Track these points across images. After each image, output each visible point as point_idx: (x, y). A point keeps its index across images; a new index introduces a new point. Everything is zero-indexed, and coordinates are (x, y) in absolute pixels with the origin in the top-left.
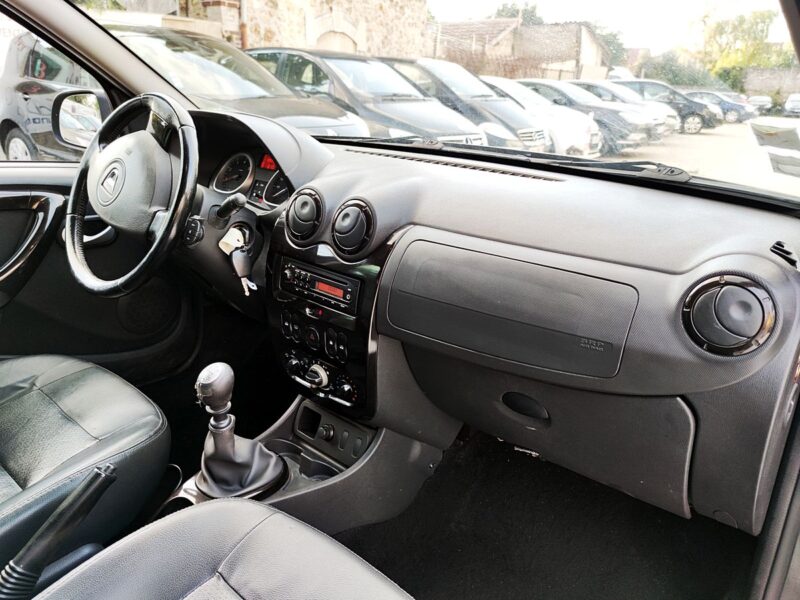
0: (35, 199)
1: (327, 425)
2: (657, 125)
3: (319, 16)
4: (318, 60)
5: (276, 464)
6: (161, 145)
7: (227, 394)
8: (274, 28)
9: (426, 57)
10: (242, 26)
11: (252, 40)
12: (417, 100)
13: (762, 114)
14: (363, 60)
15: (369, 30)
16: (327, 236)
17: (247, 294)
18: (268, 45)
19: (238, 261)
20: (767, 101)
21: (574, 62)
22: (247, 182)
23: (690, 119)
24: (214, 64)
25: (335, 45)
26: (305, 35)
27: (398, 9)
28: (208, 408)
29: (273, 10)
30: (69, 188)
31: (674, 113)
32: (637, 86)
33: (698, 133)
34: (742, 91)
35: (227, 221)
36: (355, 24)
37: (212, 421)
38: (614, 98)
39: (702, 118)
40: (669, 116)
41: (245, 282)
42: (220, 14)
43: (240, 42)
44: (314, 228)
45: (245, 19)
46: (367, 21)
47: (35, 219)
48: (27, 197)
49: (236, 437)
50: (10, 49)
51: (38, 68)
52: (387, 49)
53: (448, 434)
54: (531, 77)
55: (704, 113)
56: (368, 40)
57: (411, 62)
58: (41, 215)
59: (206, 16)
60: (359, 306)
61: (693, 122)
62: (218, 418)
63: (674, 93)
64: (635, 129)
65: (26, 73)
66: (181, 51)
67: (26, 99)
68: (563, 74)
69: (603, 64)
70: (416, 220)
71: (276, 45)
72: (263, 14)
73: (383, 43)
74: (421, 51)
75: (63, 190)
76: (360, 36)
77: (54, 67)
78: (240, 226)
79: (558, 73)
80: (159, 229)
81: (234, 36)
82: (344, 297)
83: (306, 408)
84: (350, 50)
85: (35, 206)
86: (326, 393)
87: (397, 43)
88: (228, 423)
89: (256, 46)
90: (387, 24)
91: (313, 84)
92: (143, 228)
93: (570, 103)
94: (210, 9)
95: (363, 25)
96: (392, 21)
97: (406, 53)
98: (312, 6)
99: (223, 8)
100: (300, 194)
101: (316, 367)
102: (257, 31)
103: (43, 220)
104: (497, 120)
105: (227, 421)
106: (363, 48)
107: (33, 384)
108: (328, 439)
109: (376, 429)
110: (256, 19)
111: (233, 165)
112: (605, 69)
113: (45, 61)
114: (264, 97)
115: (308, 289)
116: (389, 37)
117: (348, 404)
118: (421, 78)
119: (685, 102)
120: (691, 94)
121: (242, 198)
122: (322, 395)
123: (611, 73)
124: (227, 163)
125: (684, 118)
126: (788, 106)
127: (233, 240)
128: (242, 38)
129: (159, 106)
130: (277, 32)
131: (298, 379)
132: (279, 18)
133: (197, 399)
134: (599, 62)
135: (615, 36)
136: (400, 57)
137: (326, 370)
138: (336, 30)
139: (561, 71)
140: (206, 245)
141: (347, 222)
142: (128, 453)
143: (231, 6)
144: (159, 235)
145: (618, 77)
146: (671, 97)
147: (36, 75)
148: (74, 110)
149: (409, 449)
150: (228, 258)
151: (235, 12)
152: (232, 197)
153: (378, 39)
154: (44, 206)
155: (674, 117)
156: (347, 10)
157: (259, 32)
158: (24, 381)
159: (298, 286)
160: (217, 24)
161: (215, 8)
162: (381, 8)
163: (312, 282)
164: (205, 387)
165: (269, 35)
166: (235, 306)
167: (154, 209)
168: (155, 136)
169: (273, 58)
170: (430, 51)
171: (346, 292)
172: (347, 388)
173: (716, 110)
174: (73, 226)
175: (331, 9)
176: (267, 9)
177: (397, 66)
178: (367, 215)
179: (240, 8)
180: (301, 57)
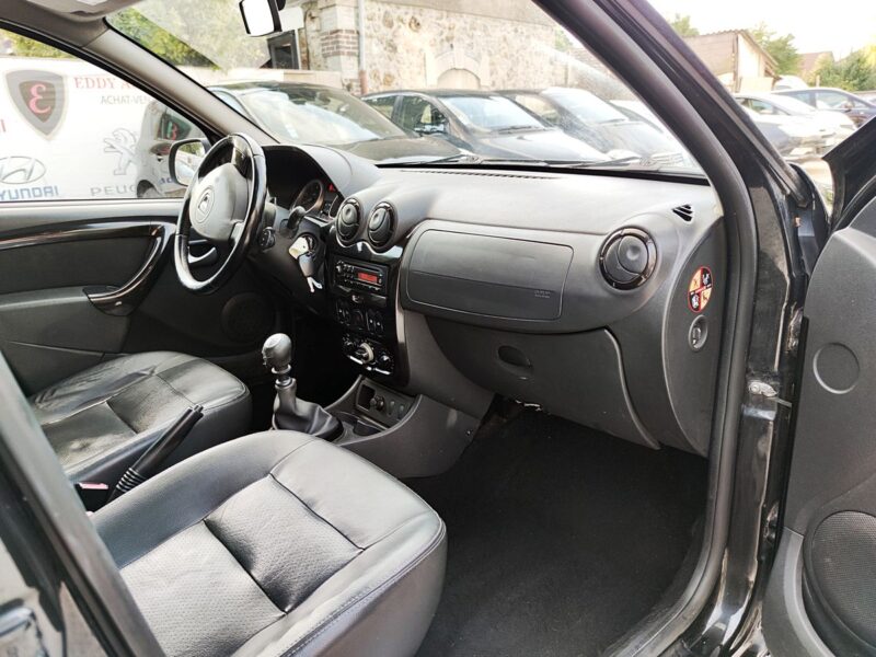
0: (154, 227)
1: (379, 396)
2: (823, 137)
3: (439, 55)
4: (434, 100)
5: (331, 422)
6: (241, 173)
7: (286, 357)
8: (393, 72)
9: (556, 85)
10: (361, 73)
11: (371, 86)
12: (537, 130)
14: (485, 96)
15: (492, 64)
16: (365, 236)
17: (313, 290)
18: (387, 88)
19: (305, 265)
22: (318, 203)
24: (332, 114)
25: (458, 83)
26: (425, 76)
27: (523, 39)
28: (273, 370)
29: (391, 55)
30: (177, 217)
32: (807, 96)
35: (295, 233)
36: (478, 59)
37: (277, 382)
38: (776, 110)
40: (842, 126)
41: (310, 281)
42: (339, 63)
43: (359, 89)
44: (355, 229)
45: (364, 66)
46: (490, 54)
47: (154, 242)
48: (148, 226)
49: (298, 400)
50: (145, 115)
51: (169, 130)
52: (513, 81)
53: (483, 404)
56: (492, 74)
57: (535, 93)
58: (159, 239)
59: (327, 67)
60: (388, 287)
62: (281, 378)
63: (852, 99)
64: (798, 143)
65: (159, 135)
66: (303, 103)
67: (159, 160)
69: (767, 73)
70: (431, 216)
71: (396, 88)
72: (382, 59)
73: (508, 75)
74: (550, 79)
75: (173, 219)
76: (483, 70)
77: (184, 127)
78: (306, 235)
80: (237, 236)
81: (354, 84)
82: (378, 282)
83: (364, 386)
84: (473, 87)
85: (154, 234)
86: (372, 366)
87: (523, 74)
88: (289, 384)
89: (375, 91)
90: (512, 55)
91: (432, 124)
92: (226, 236)
94: (329, 60)
95: (486, 59)
96: (518, 51)
97: (534, 83)
98: (432, 45)
99: (342, 57)
100: (347, 203)
101: (364, 345)
102: (376, 76)
103: (161, 243)
105: (288, 381)
106: (486, 84)
107: (152, 372)
108: (380, 409)
109: (414, 396)
110: (375, 64)
111: (308, 191)
112: (771, 79)
113: (176, 123)
114: (376, 140)
115: (353, 280)
116: (514, 69)
117: (387, 373)
118: (546, 109)
119: (867, 109)
121: (301, 209)
122: (369, 369)
123: (778, 83)
124: (304, 190)
127: (300, 247)
128: (362, 86)
129: (239, 143)
130: (396, 76)
131: (352, 358)
132: (398, 62)
133: (263, 361)
134: (762, 72)
135: (785, 43)
136: (527, 88)
137: (371, 347)
138: (457, 67)
140: (278, 250)
141: (378, 220)
142: (216, 410)
143: (350, 54)
144: (237, 240)
145: (789, 87)
146: (849, 104)
147: (168, 136)
148: (189, 161)
149: (446, 416)
150: (296, 261)
151: (354, 60)
152: (294, 210)
153: (502, 73)
154: (161, 232)
156: (469, 45)
157: (379, 78)
158: (146, 370)
159: (346, 278)
160: (337, 73)
161: (335, 58)
162: (505, 39)
163: (356, 273)
164: (268, 350)
165: (389, 79)
166: (312, 309)
167: (234, 221)
168: (236, 166)
169: (390, 101)
170: (561, 80)
171: (379, 278)
172: (386, 358)
174: (180, 243)
175: (452, 46)
176: (386, 53)
177: (519, 98)
178: (391, 213)
179: (359, 56)
180: (418, 98)
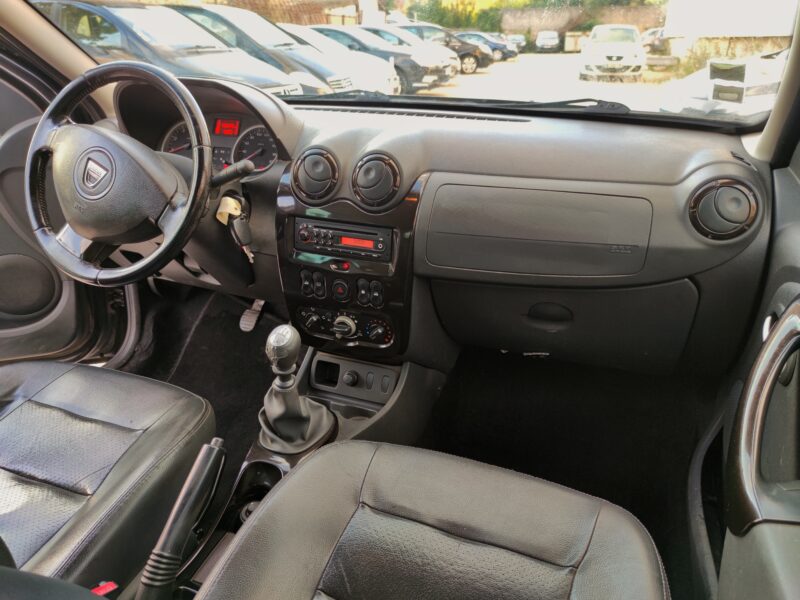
1: (350, 372)
2: (444, 67)
12: (222, 51)
13: (521, 52)
20: (521, 39)
21: (354, 7)
23: (466, 60)
31: (455, 55)
32: (416, 30)
33: (474, 72)
34: (501, 31)
35: (218, 191)
37: (278, 382)
38: (401, 42)
39: (476, 57)
40: (452, 58)
44: (331, 186)
54: (317, 23)
55: (477, 54)
61: (470, 63)
62: (284, 378)
63: (448, 35)
64: (426, 71)
68: (346, 20)
69: (380, 8)
78: (234, 194)
79: (341, 19)
82: (376, 247)
86: (355, 341)
88: (292, 382)
93: (364, 48)
101: (342, 318)
104: (305, 69)
108: (354, 384)
109: (400, 365)
111: (178, 134)
112: (383, 13)
115: (331, 246)
119: (460, 44)
120: (463, 36)
121: (250, 164)
123: (389, 18)
124: (170, 132)
125: (462, 57)
126: (539, 43)
134: (377, 6)
137: (353, 320)
139: (343, 17)
141: (372, 175)
145: (397, 22)
146: (448, 40)
150: (227, 227)
155: (455, 59)
159: (317, 243)
163: (336, 238)
164: (280, 349)
171: (377, 242)
172: (380, 331)
173: (486, 49)
178: (391, 167)
